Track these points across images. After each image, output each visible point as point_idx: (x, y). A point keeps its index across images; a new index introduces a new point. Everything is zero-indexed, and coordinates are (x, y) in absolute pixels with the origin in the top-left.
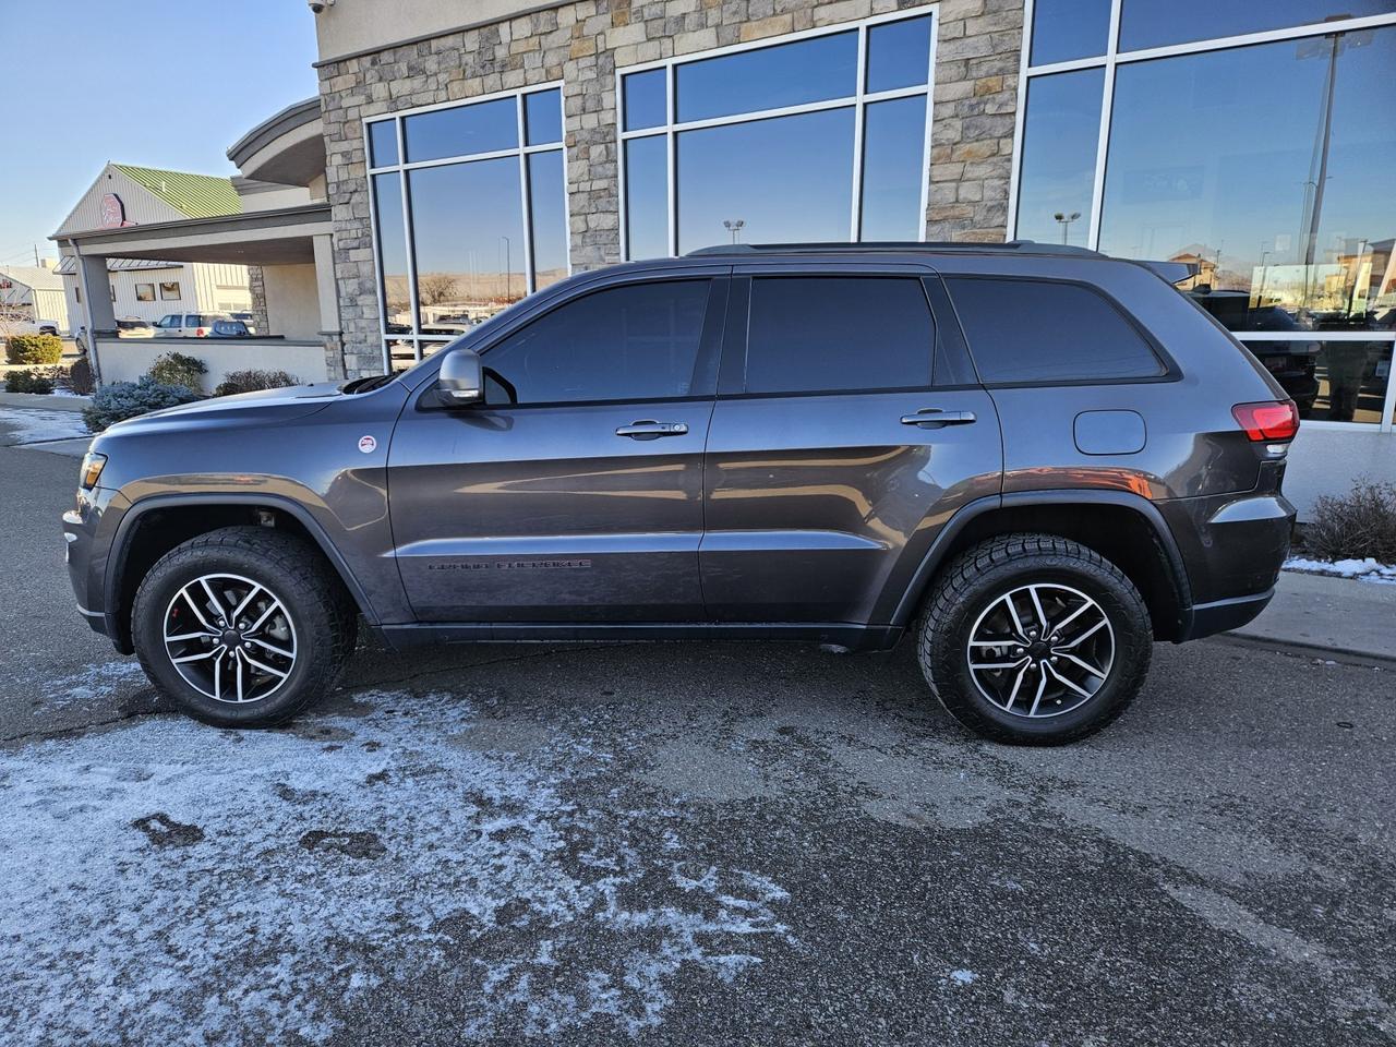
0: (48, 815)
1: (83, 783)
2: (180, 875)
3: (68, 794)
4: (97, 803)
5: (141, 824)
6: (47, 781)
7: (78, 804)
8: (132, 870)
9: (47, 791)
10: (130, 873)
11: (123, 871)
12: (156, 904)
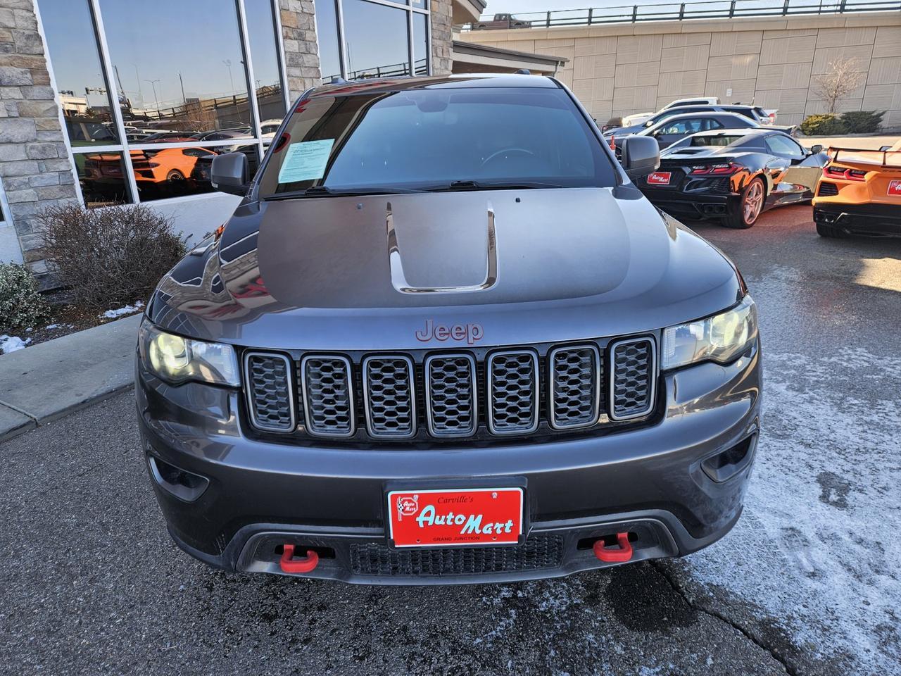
0: (886, 556)
1: (832, 563)
2: (861, 467)
3: (854, 564)
4: (846, 537)
5: (841, 504)
6: (854, 590)
7: (858, 548)
8: (879, 486)
9: (865, 579)
10: (883, 484)
11: (884, 488)
12: (888, 465)
